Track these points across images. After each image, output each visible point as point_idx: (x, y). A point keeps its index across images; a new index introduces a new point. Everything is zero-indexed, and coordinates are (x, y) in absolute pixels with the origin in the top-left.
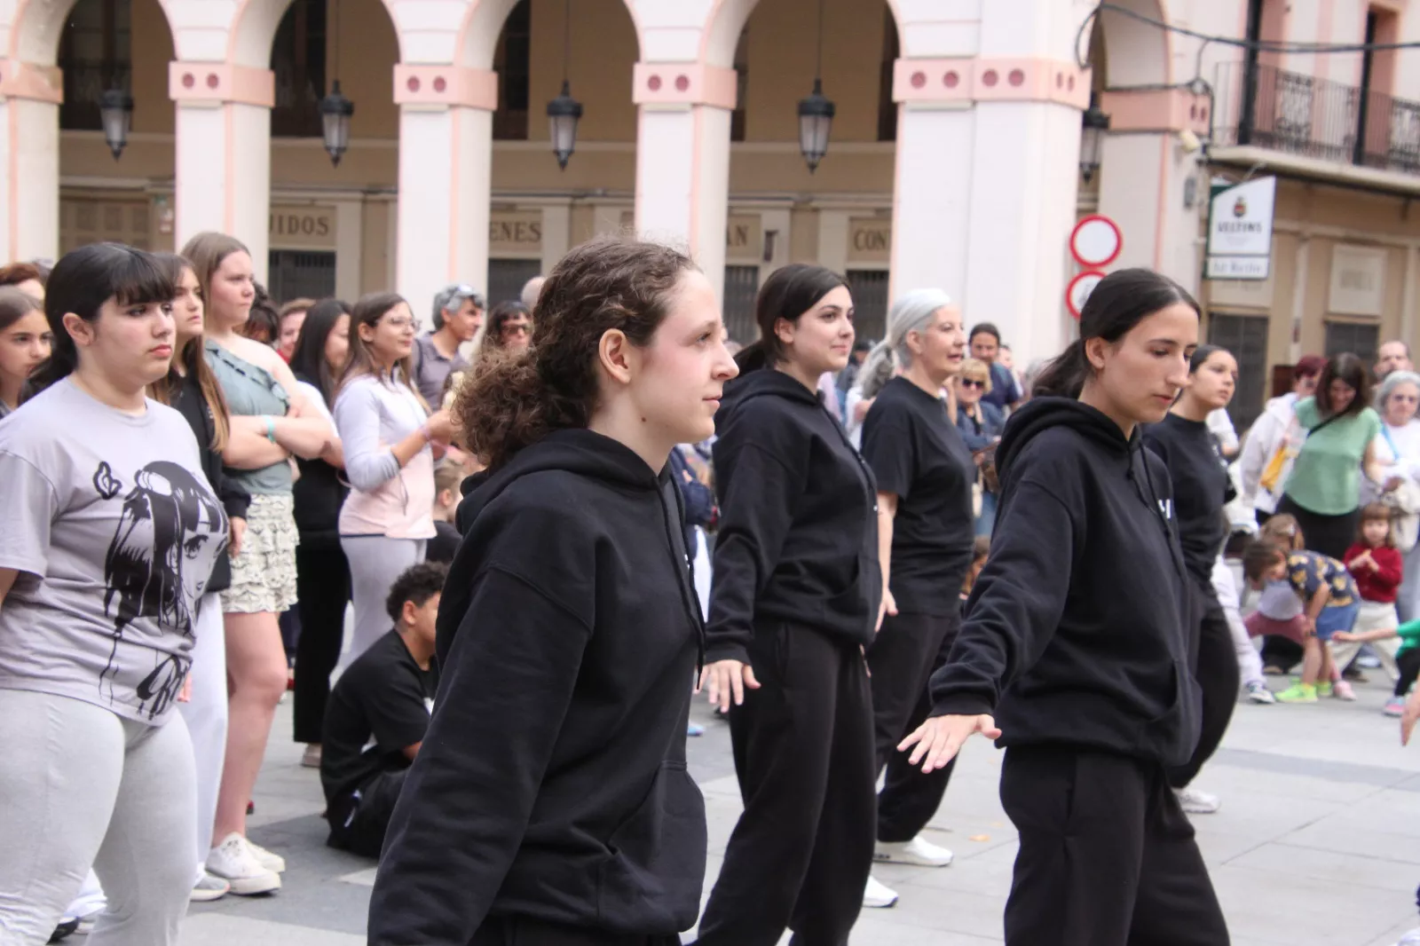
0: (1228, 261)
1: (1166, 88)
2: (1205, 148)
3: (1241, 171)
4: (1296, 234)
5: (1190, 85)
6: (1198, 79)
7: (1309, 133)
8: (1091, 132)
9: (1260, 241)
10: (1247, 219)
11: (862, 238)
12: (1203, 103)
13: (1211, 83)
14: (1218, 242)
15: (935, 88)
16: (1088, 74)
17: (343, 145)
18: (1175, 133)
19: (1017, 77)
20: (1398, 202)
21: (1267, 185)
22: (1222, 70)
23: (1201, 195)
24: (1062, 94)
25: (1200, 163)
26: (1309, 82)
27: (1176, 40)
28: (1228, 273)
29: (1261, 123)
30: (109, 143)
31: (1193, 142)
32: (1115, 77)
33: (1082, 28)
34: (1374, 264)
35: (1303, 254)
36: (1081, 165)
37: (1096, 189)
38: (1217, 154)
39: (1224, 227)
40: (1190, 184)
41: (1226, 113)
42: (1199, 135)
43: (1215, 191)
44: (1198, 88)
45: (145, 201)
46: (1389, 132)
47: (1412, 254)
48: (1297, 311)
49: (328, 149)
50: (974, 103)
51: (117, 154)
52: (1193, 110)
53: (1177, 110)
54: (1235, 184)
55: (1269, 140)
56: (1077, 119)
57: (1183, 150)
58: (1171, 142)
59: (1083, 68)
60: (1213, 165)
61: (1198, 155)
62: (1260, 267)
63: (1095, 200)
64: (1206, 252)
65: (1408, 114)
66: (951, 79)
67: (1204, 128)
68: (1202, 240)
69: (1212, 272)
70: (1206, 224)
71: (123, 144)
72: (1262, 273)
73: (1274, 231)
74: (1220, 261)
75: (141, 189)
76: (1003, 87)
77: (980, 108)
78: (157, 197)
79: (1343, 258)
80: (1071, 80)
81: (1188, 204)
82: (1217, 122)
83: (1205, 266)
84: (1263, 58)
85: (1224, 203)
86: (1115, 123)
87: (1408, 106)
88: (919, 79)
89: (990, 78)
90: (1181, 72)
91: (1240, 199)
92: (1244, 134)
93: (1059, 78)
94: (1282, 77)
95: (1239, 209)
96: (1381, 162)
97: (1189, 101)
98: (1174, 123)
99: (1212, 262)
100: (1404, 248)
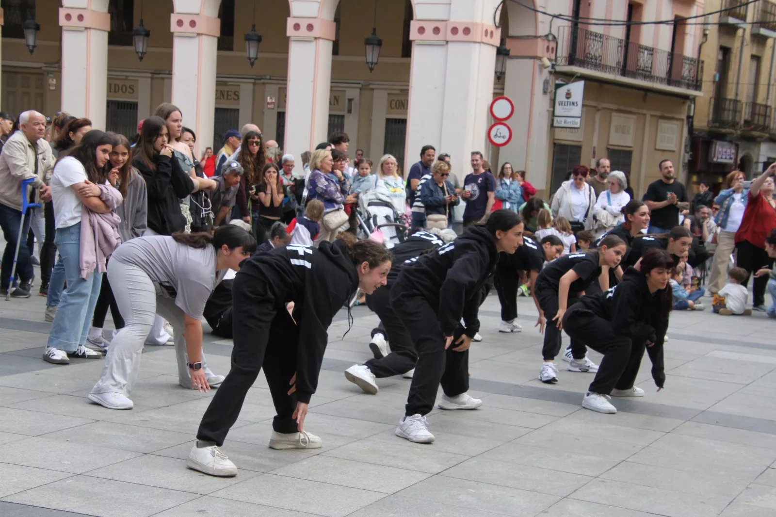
0: (563, 119)
1: (536, 37)
2: (553, 66)
3: (570, 77)
4: (595, 107)
5: (547, 36)
6: (551, 34)
7: (601, 60)
8: (501, 57)
9: (577, 111)
10: (571, 100)
11: (393, 103)
12: (552, 45)
13: (556, 36)
14: (559, 110)
15: (429, 34)
16: (500, 30)
17: (144, 51)
18: (540, 59)
19: (467, 31)
20: (642, 93)
21: (581, 84)
22: (561, 29)
23: (551, 88)
24: (487, 39)
25: (550, 73)
26: (601, 36)
27: (540, 15)
28: (563, 125)
29: (579, 55)
30: (28, 46)
31: (548, 63)
32: (512, 32)
33: (497, 9)
34: (631, 121)
35: (598, 116)
36: (496, 72)
37: (503, 84)
38: (558, 69)
39: (561, 103)
40: (546, 82)
41: (563, 50)
42: (550, 60)
43: (558, 86)
44: (551, 38)
45: (42, 74)
46: (638, 60)
47: (648, 117)
48: (595, 144)
49: (137, 53)
50: (447, 42)
51: (32, 51)
52: (548, 47)
53: (540, 48)
54: (567, 84)
55: (583, 63)
56: (494, 52)
57: (543, 67)
58: (538, 62)
59: (497, 27)
60: (556, 74)
61: (550, 69)
62: (577, 123)
63: (503, 89)
64: (553, 115)
65: (646, 52)
66: (437, 30)
67: (553, 57)
68: (552, 109)
69: (556, 124)
70: (553, 102)
71: (34, 47)
72: (578, 126)
73: (583, 105)
74: (559, 119)
75: (41, 68)
76: (460, 35)
77: (450, 45)
78: (48, 72)
79: (617, 119)
80: (492, 33)
81: (545, 92)
82: (559, 54)
83: (553, 121)
84: (580, 26)
85: (562, 92)
86: (511, 53)
87: (646, 49)
88: (421, 30)
89: (455, 31)
90: (543, 30)
91: (569, 90)
92: (572, 60)
93: (486, 31)
94: (588, 34)
95: (568, 95)
96: (634, 75)
97: (546, 44)
98: (539, 54)
99: (556, 119)
100: (645, 115)
